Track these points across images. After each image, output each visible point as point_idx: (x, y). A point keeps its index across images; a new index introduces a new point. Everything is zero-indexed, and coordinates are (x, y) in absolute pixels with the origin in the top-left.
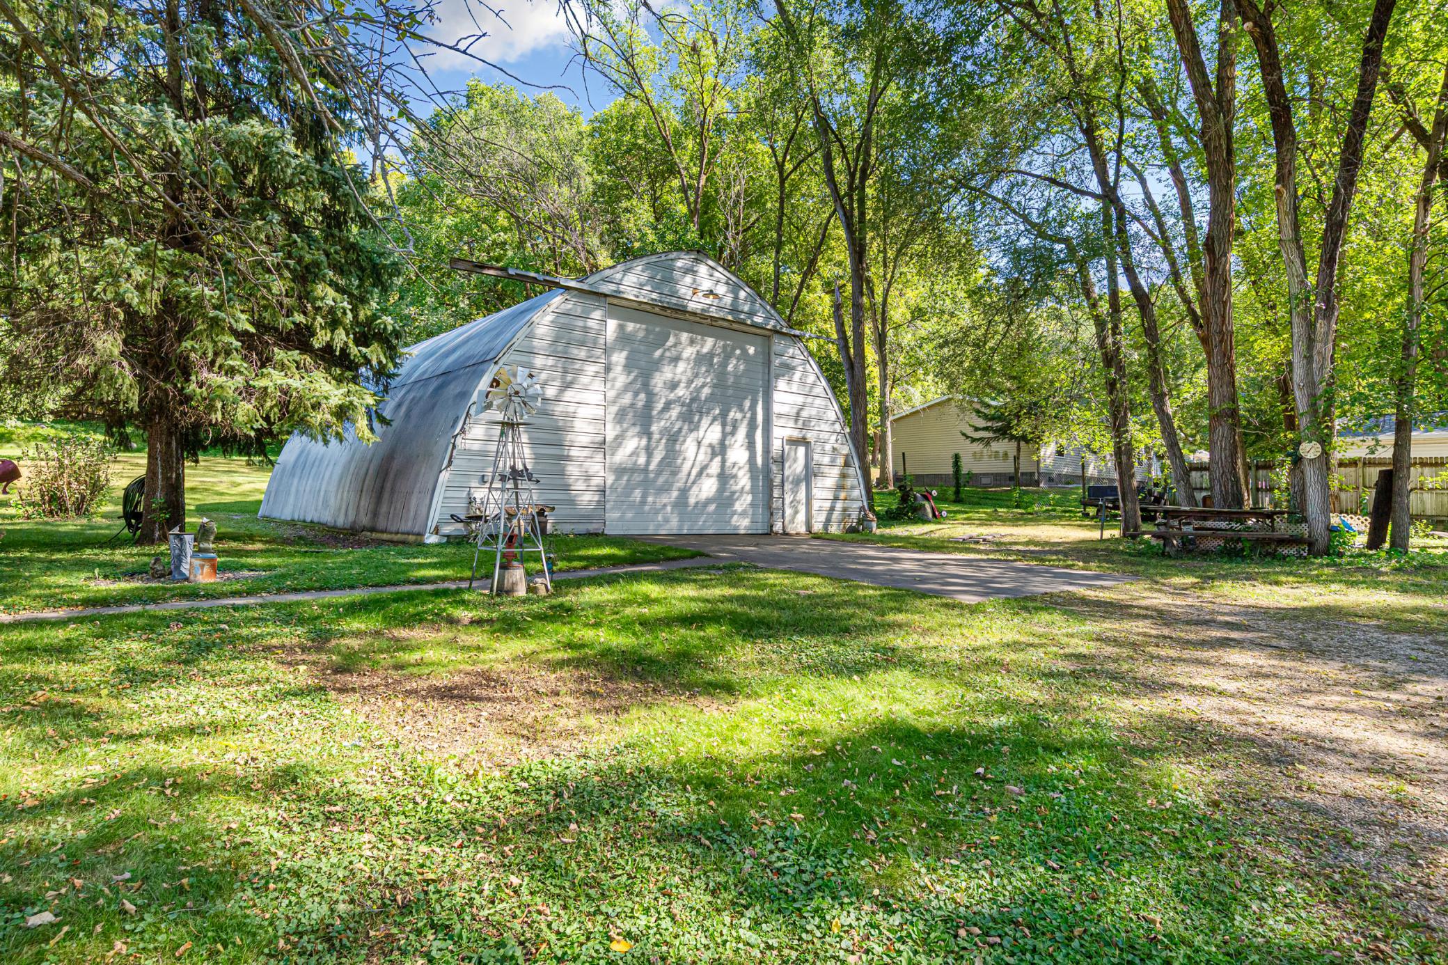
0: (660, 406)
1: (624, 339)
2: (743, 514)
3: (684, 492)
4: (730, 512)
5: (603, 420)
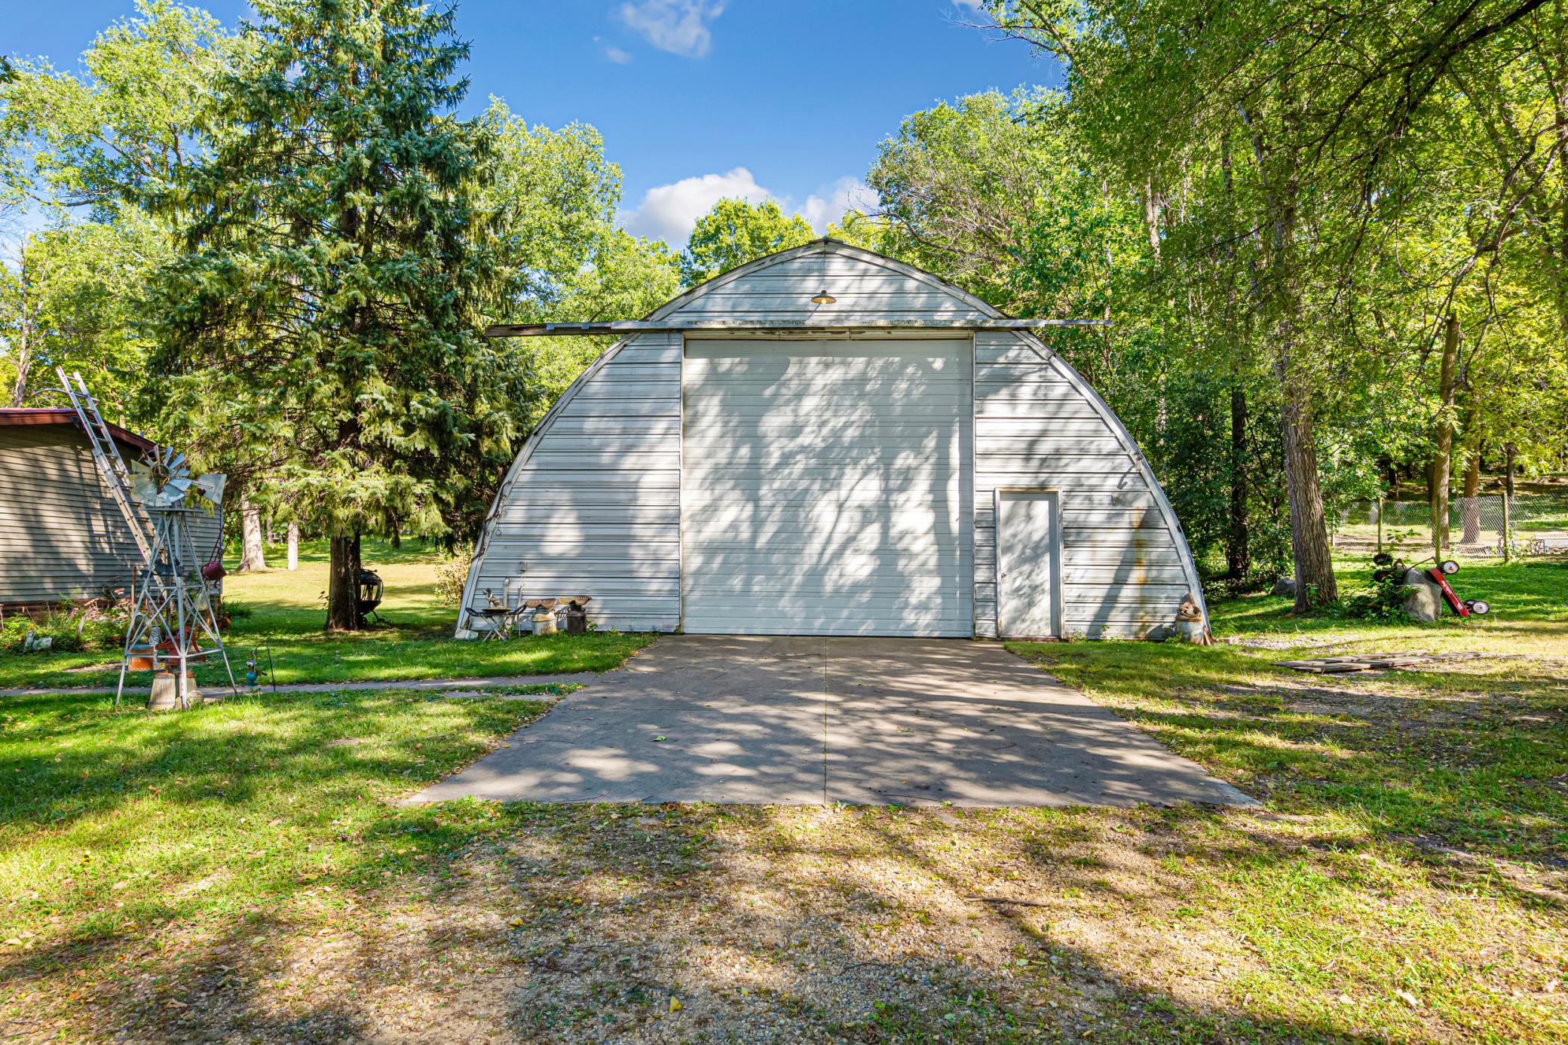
0: (774, 460)
1: (714, 379)
2: (923, 607)
3: (816, 574)
4: (897, 604)
5: (677, 488)
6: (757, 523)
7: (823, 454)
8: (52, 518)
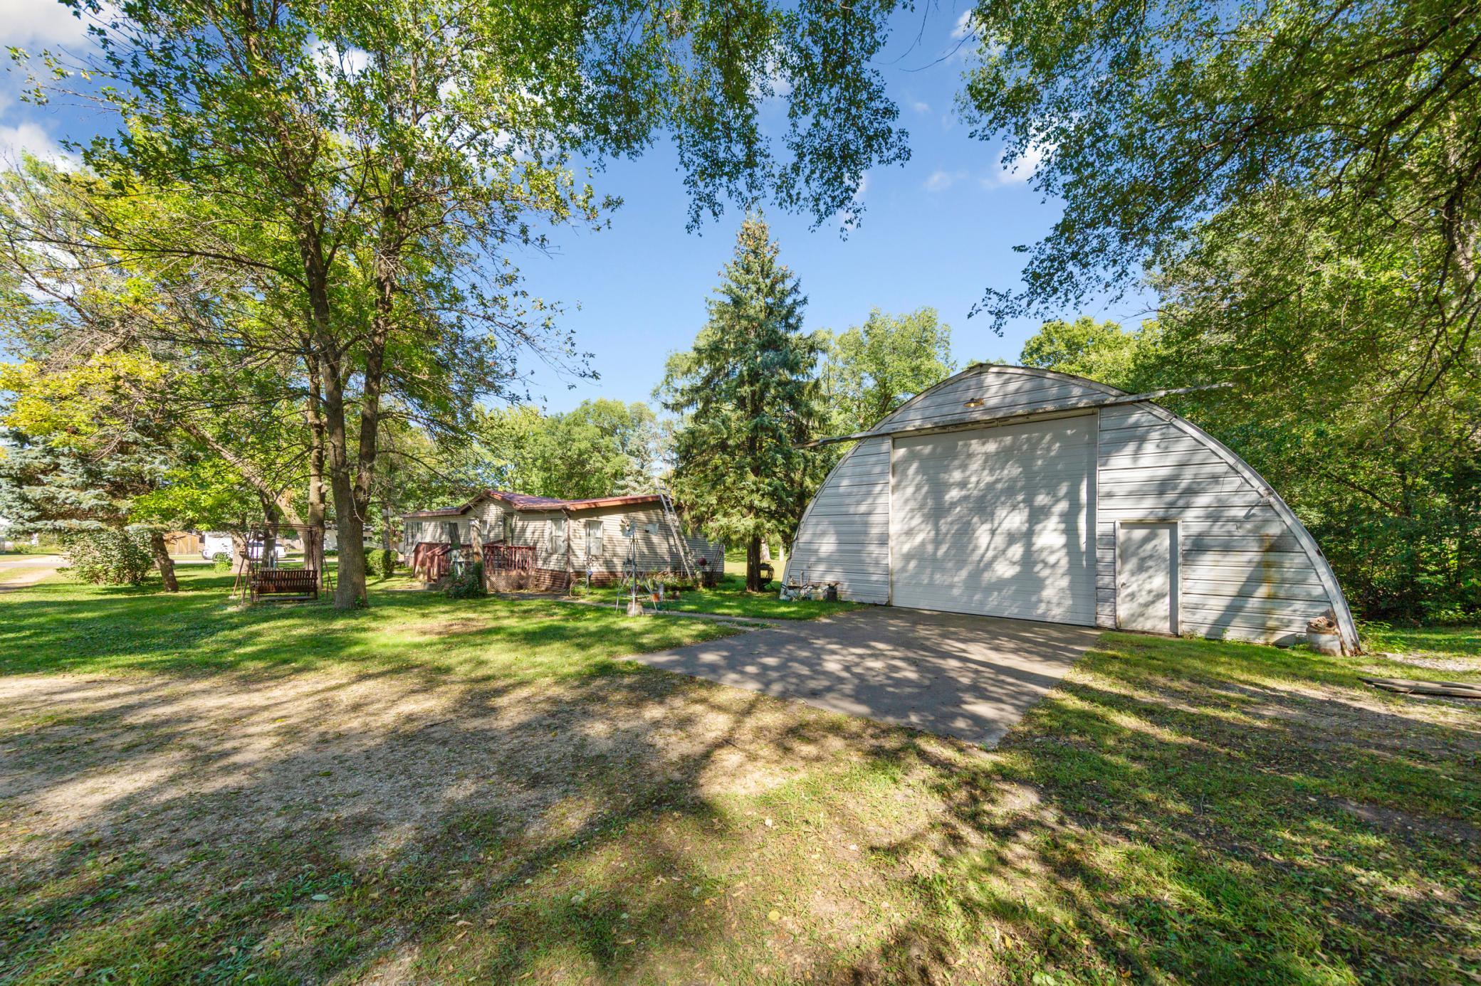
1: (911, 458)
3: (977, 574)
4: (1034, 599)
5: (887, 523)
6: (937, 542)
7: (981, 499)
8: (655, 539)
